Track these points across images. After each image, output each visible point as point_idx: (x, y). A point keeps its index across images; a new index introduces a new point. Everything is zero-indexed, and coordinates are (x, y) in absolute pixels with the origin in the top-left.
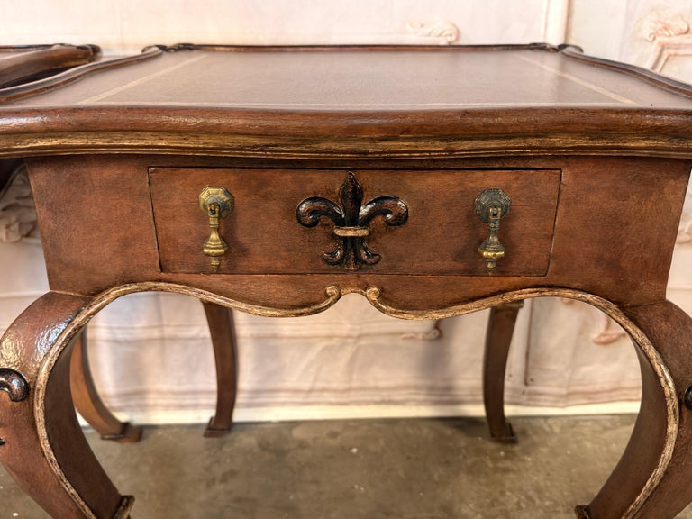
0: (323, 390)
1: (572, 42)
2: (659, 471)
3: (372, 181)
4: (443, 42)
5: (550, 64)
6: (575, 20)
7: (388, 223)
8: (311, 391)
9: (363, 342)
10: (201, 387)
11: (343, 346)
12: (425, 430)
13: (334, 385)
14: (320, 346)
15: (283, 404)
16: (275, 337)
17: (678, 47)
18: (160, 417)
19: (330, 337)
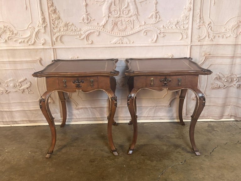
0: (149, 117)
1: (191, 57)
2: (198, 107)
3: (167, 77)
4: (170, 58)
5: (188, 61)
6: (191, 54)
7: (169, 81)
8: (147, 117)
9: (157, 107)
10: (128, 116)
11: (153, 108)
12: (168, 124)
13: (151, 116)
14: (149, 108)
15: (142, 119)
16: (141, 106)
17: (208, 57)
18: (120, 122)
19: (151, 106)
